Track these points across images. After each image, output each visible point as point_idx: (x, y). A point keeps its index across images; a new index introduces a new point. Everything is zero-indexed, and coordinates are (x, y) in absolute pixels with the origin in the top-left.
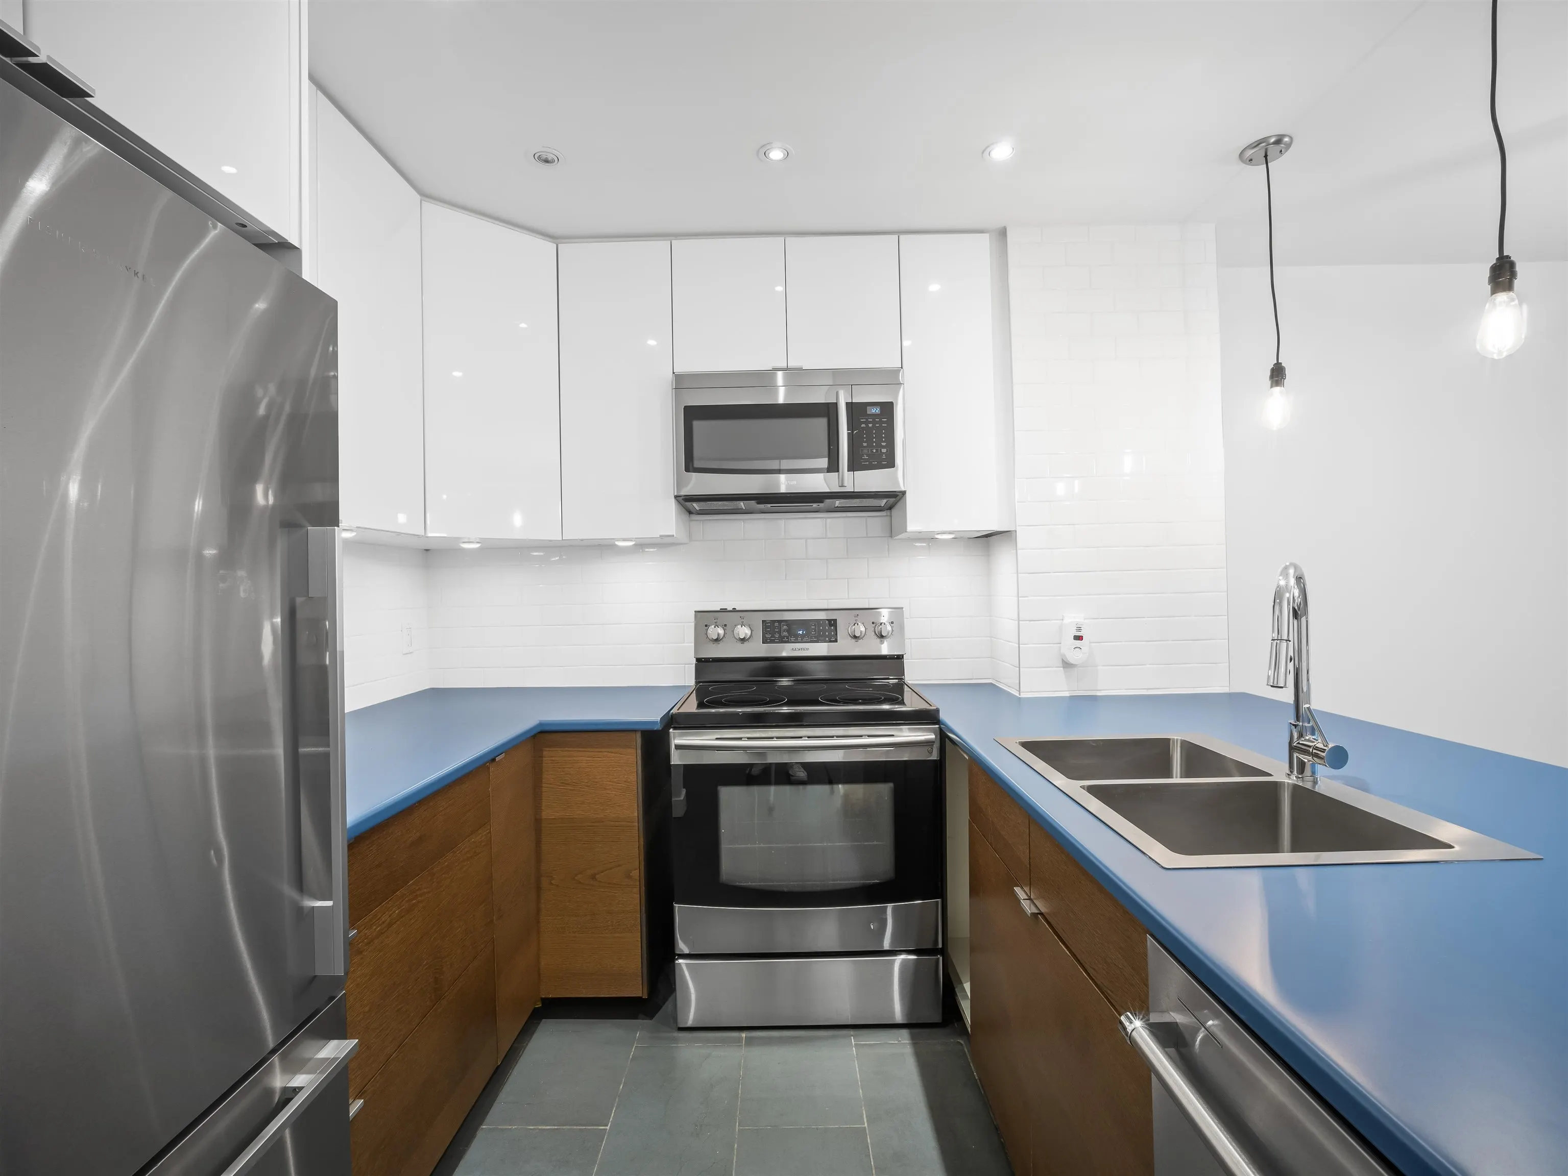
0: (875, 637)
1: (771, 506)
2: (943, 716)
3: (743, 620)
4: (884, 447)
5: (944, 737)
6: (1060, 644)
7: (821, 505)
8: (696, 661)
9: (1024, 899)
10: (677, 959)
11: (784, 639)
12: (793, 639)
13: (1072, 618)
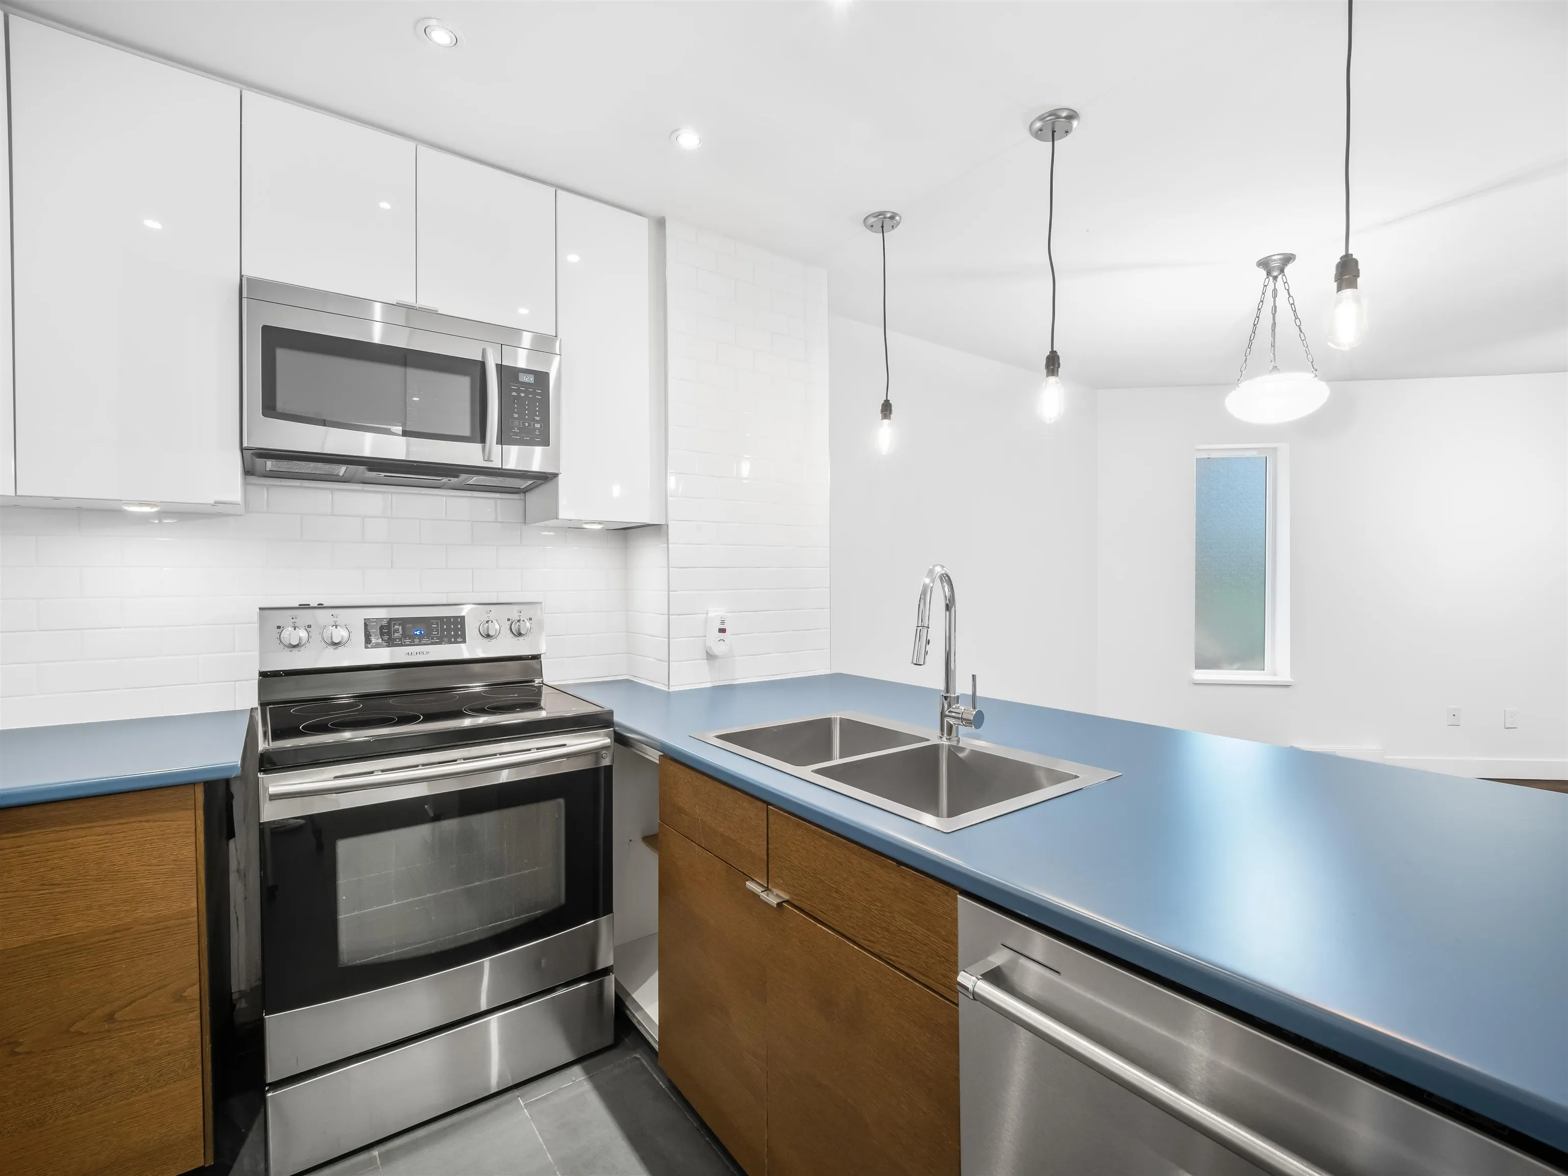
0: (511, 635)
1: (385, 476)
2: (616, 719)
3: (335, 619)
4: (538, 422)
5: (621, 739)
6: (705, 637)
7: (454, 480)
8: (260, 676)
9: (762, 892)
10: (268, 1091)
11: (396, 641)
12: (408, 641)
13: (716, 612)
